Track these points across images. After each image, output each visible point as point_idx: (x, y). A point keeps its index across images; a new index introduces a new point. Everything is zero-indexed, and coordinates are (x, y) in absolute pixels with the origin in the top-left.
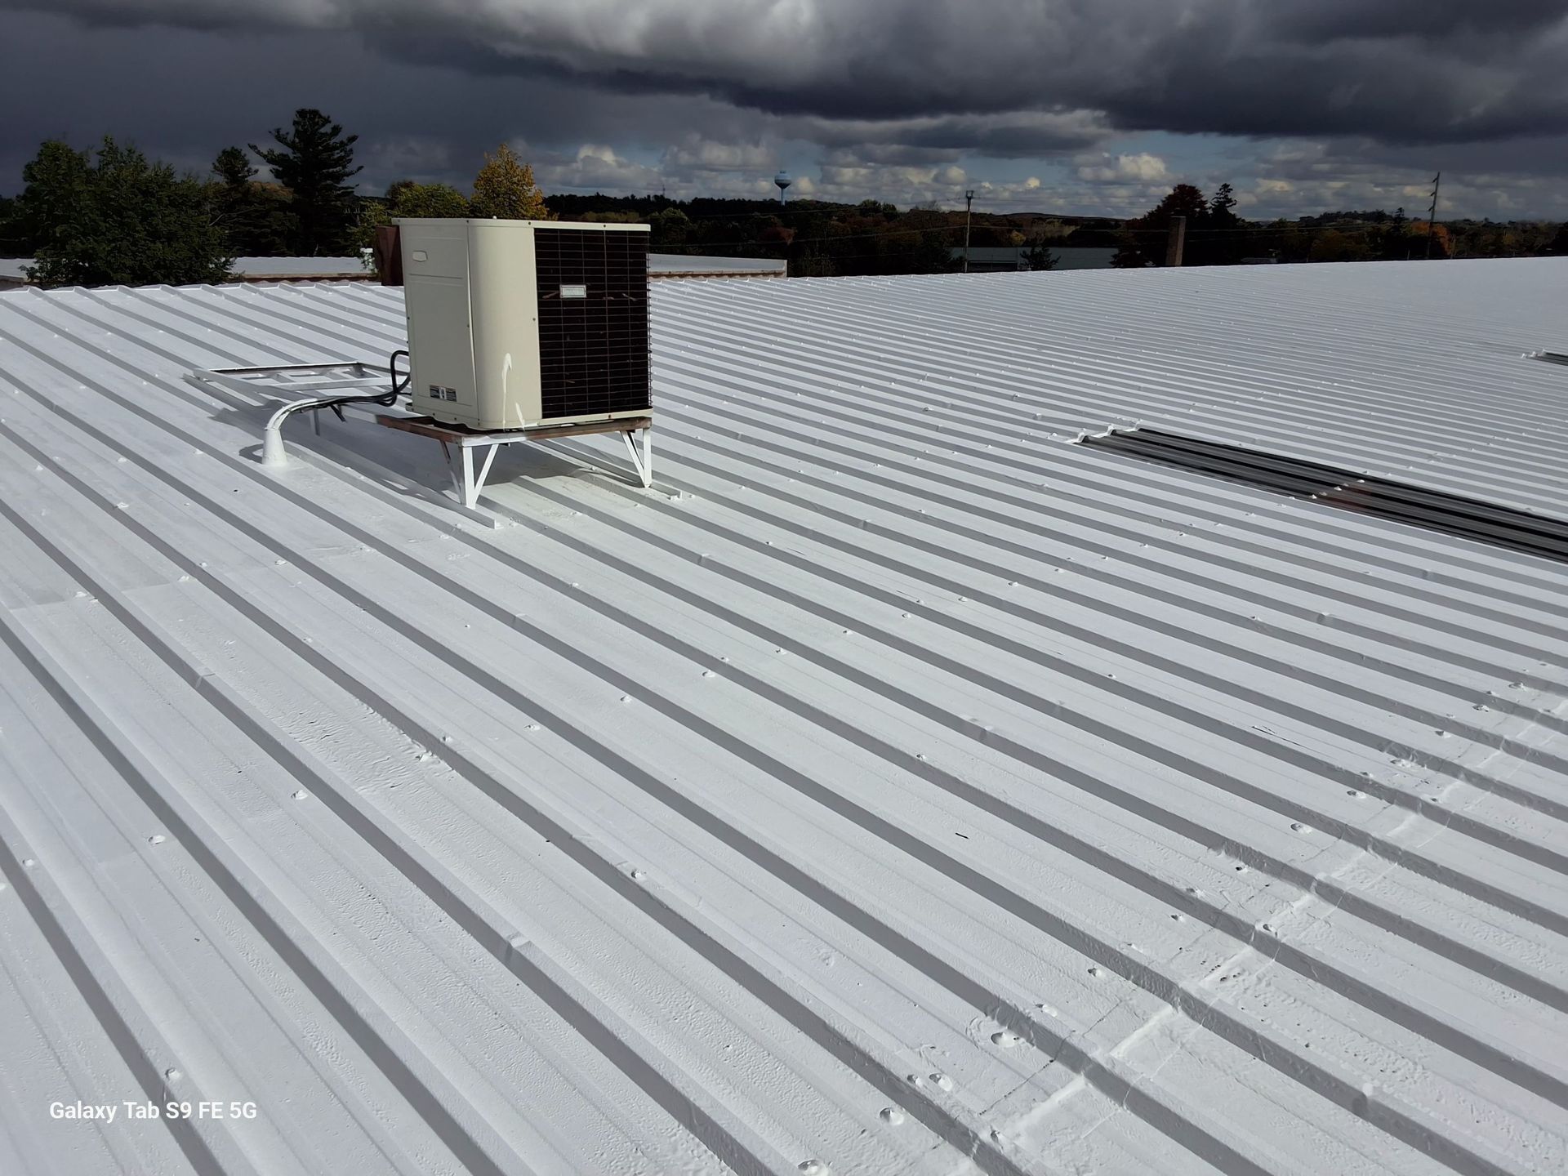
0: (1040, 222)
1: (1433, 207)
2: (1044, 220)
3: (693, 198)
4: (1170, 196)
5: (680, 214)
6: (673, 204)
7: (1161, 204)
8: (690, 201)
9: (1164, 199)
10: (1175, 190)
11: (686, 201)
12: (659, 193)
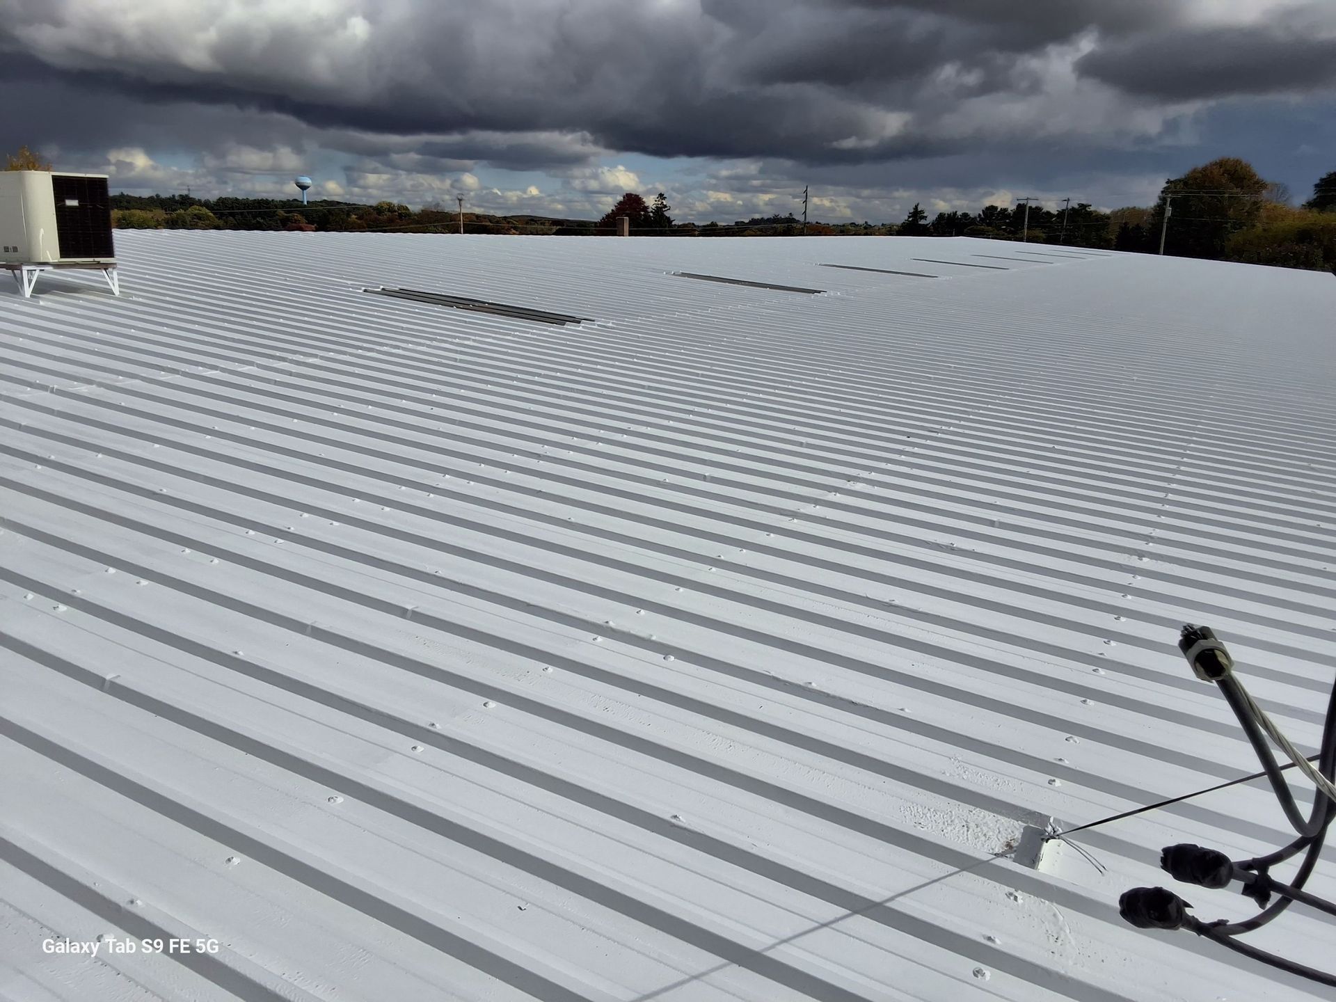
0: (533, 222)
1: (805, 212)
2: (536, 221)
3: (218, 198)
4: (621, 202)
5: (205, 210)
6: (199, 203)
7: (614, 208)
8: (215, 200)
9: (616, 205)
10: (624, 198)
11: (211, 200)
12: (185, 193)
